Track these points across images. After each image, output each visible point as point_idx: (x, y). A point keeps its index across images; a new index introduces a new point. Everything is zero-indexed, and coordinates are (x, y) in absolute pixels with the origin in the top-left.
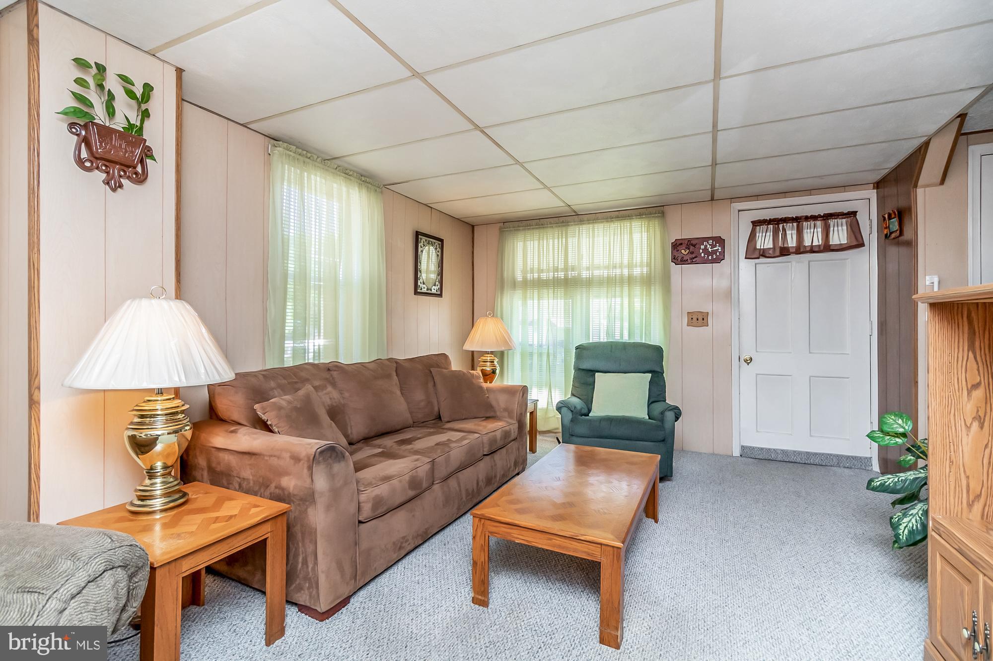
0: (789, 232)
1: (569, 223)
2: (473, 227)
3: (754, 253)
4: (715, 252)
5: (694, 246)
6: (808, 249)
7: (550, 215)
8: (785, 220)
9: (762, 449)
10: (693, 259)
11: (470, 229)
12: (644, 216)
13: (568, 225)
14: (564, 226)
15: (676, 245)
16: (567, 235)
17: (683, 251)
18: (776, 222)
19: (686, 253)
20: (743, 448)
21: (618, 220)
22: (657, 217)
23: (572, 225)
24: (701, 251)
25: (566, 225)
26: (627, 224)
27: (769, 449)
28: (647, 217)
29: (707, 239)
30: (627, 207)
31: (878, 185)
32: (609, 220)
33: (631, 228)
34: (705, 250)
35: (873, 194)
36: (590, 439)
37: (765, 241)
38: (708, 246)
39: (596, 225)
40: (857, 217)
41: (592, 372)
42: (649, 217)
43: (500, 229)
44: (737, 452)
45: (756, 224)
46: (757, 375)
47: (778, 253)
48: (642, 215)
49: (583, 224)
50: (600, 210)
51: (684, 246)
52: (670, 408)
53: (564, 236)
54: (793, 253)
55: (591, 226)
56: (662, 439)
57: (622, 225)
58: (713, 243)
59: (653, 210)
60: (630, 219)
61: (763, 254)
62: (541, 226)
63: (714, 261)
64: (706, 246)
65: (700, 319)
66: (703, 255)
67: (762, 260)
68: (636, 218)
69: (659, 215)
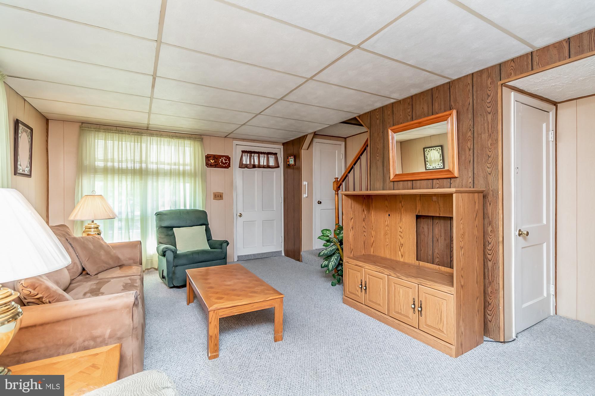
0: (255, 158)
1: (143, 134)
2: (47, 121)
3: (242, 166)
4: (226, 163)
5: (217, 159)
6: (262, 166)
7: (128, 126)
8: (255, 152)
9: (246, 255)
10: (216, 165)
11: (45, 121)
12: (192, 139)
13: (142, 135)
14: (139, 135)
15: (208, 157)
16: (142, 141)
17: (211, 161)
18: (251, 152)
19: (213, 162)
20: (238, 257)
21: (176, 138)
22: (199, 140)
23: (145, 136)
24: (220, 162)
25: (140, 135)
26: (181, 141)
27: (249, 255)
28: (194, 140)
29: (223, 156)
30: (182, 132)
31: (284, 144)
32: (171, 137)
33: (184, 144)
34: (222, 161)
35: (282, 147)
36: (187, 266)
37: (246, 160)
38: (223, 160)
39: (162, 139)
40: (277, 155)
41: (170, 228)
42: (195, 140)
43: (80, 127)
44: (236, 260)
45: (243, 152)
46: (243, 222)
47: (252, 167)
48: (191, 138)
49: (153, 136)
50: (164, 130)
51: (212, 158)
52: (225, 242)
53: (139, 142)
54: (257, 167)
55: (159, 138)
56: (224, 257)
57: (179, 141)
58: (225, 158)
59: (198, 136)
60: (184, 139)
61: (246, 166)
62: (120, 132)
63: (225, 167)
64: (222, 160)
65: (219, 196)
66: (221, 164)
67: (246, 169)
68: (187, 139)
69: (200, 140)
